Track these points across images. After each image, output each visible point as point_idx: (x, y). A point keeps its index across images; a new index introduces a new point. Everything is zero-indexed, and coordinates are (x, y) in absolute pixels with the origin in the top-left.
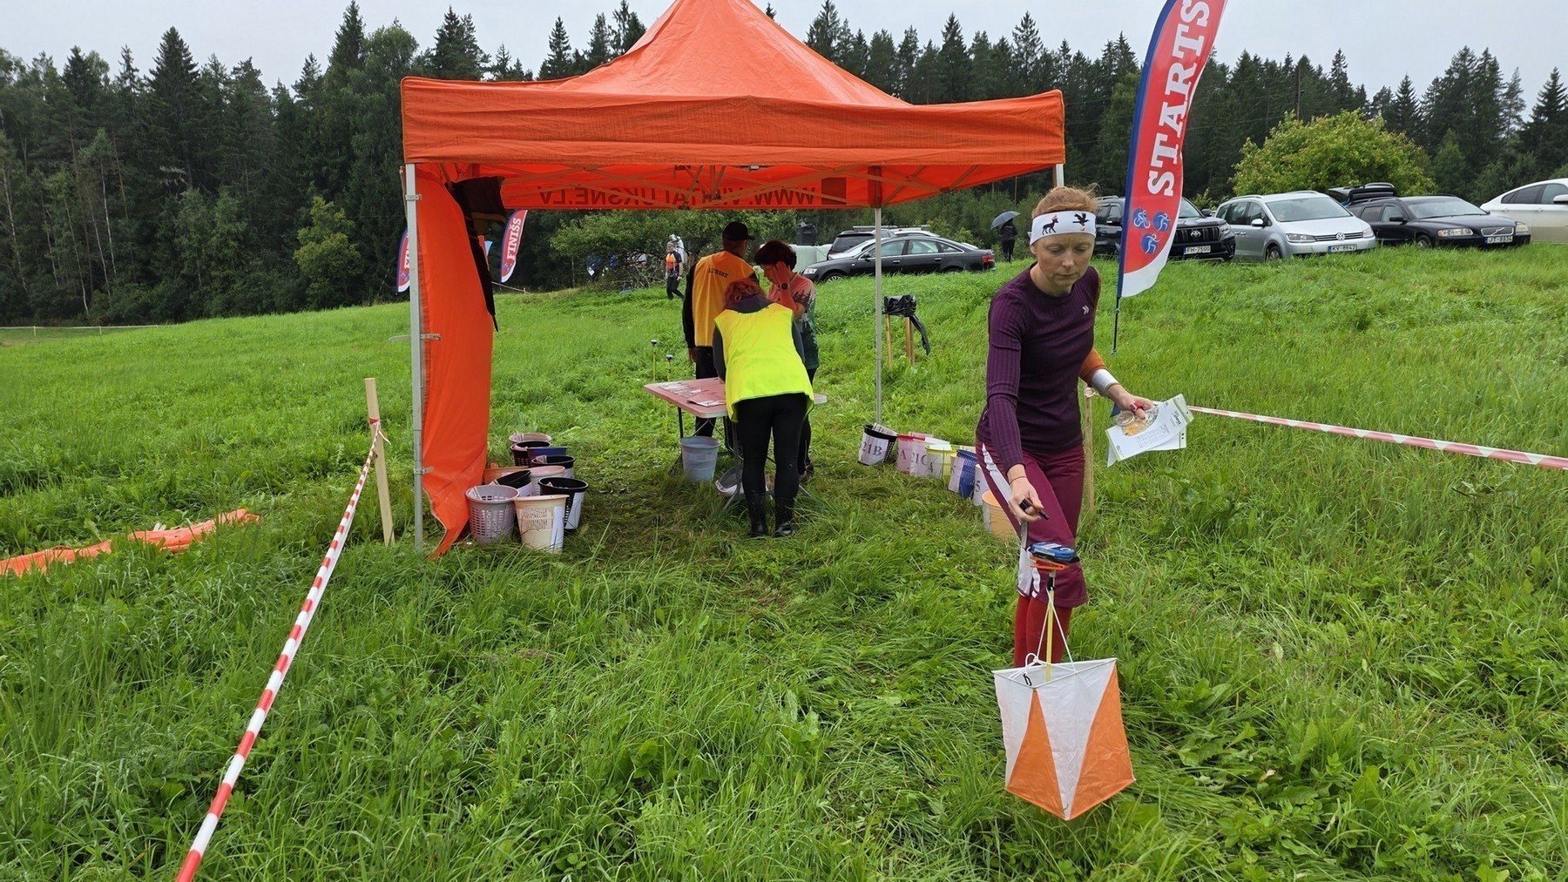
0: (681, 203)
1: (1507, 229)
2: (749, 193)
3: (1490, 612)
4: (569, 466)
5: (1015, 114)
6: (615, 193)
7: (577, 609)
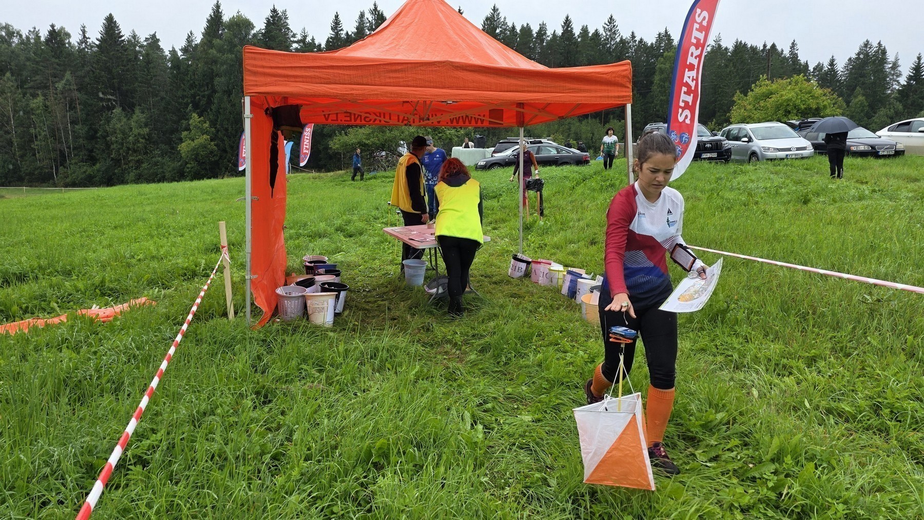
0: (405, 122)
1: (892, 146)
2: (447, 117)
3: (880, 372)
4: (338, 275)
5: (603, 74)
7: (341, 360)
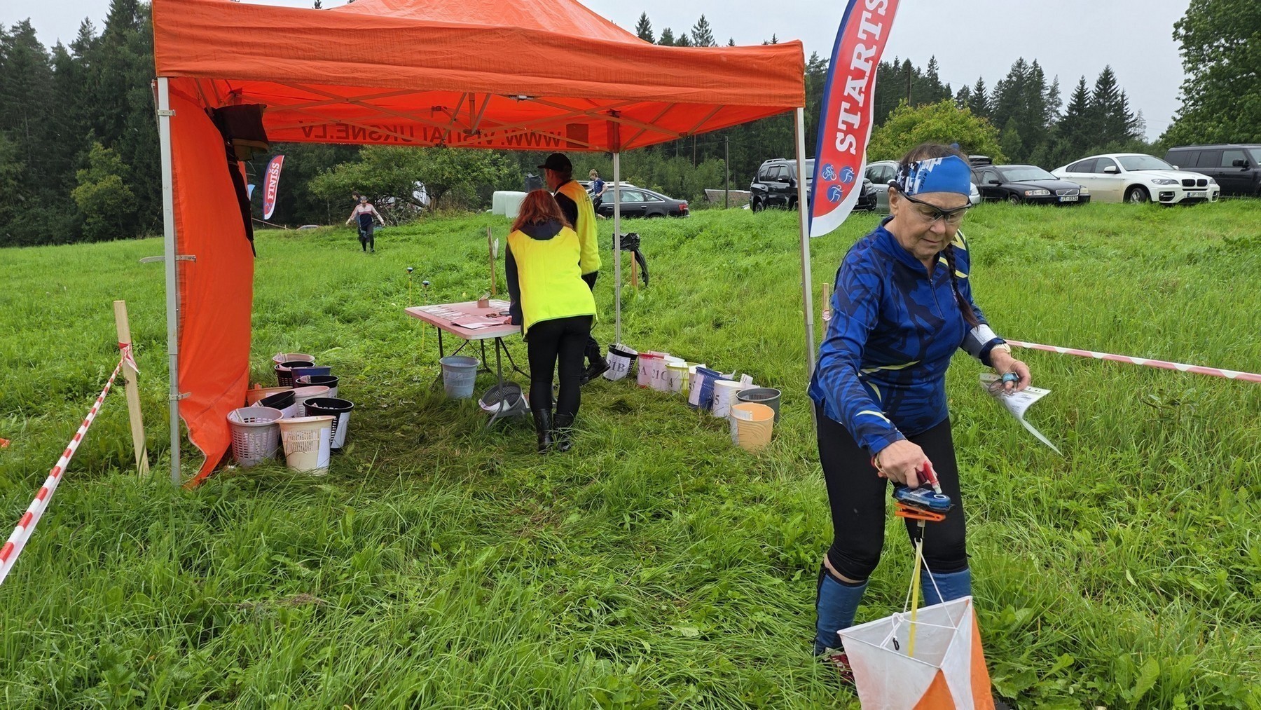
0: (438, 141)
1: (1074, 191)
2: (502, 133)
4: (332, 385)
5: (763, 59)
6: (375, 129)
7: (347, 541)
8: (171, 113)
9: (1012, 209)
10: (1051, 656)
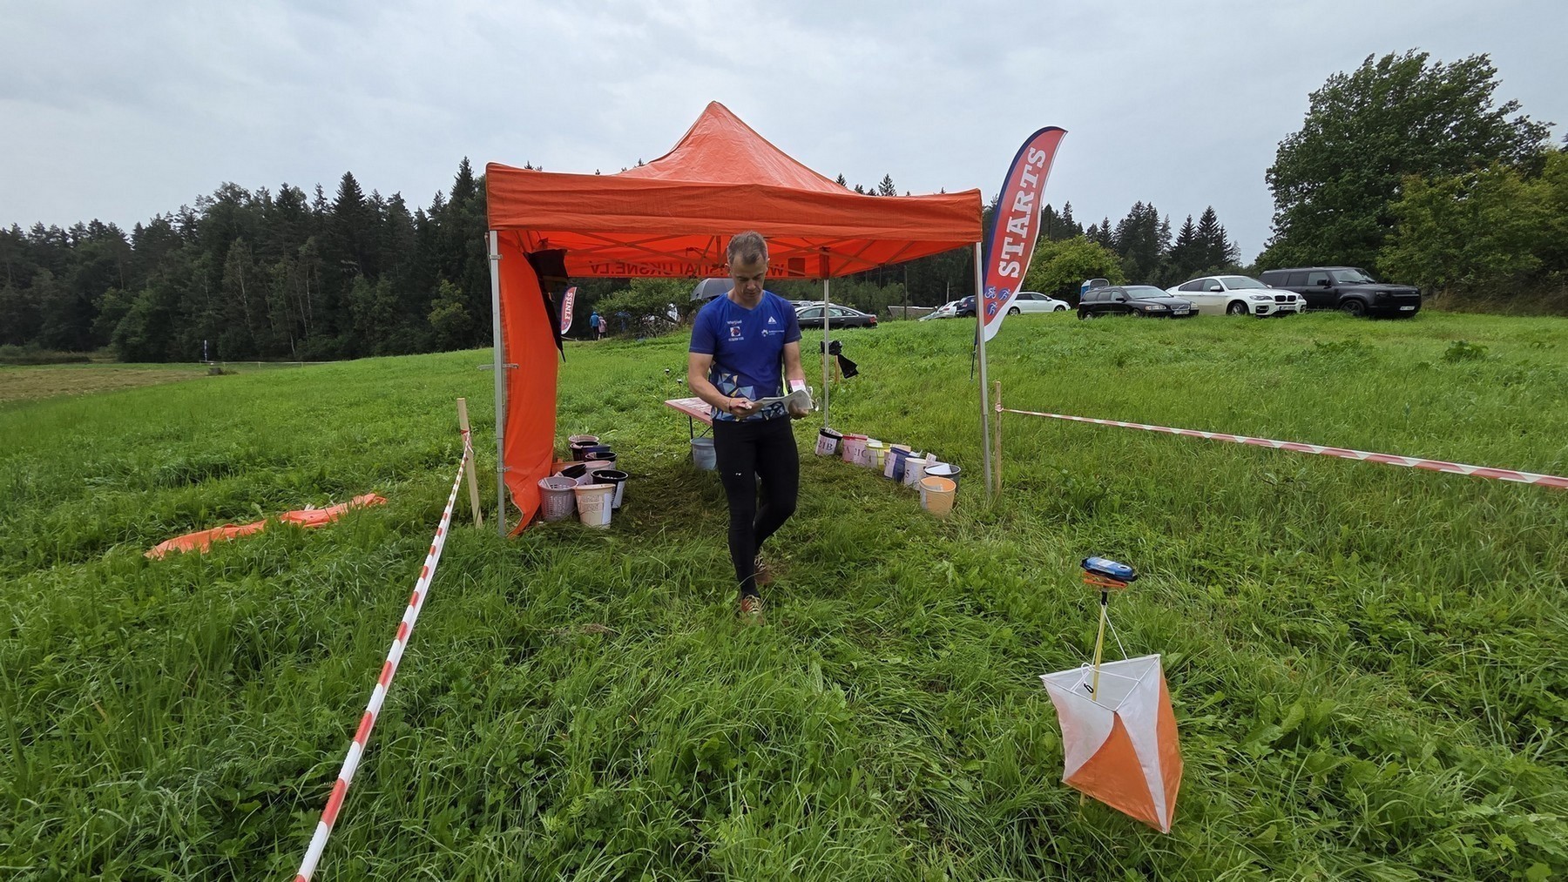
4: (612, 460)
5: (949, 204)
6: (644, 265)
7: (628, 583)
8: (499, 257)
9: (1137, 322)
10: (1199, 694)
